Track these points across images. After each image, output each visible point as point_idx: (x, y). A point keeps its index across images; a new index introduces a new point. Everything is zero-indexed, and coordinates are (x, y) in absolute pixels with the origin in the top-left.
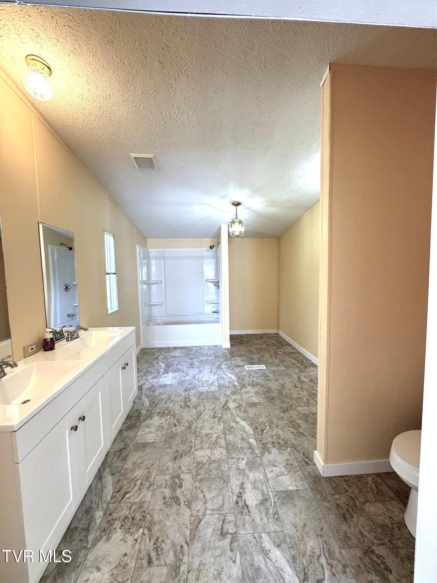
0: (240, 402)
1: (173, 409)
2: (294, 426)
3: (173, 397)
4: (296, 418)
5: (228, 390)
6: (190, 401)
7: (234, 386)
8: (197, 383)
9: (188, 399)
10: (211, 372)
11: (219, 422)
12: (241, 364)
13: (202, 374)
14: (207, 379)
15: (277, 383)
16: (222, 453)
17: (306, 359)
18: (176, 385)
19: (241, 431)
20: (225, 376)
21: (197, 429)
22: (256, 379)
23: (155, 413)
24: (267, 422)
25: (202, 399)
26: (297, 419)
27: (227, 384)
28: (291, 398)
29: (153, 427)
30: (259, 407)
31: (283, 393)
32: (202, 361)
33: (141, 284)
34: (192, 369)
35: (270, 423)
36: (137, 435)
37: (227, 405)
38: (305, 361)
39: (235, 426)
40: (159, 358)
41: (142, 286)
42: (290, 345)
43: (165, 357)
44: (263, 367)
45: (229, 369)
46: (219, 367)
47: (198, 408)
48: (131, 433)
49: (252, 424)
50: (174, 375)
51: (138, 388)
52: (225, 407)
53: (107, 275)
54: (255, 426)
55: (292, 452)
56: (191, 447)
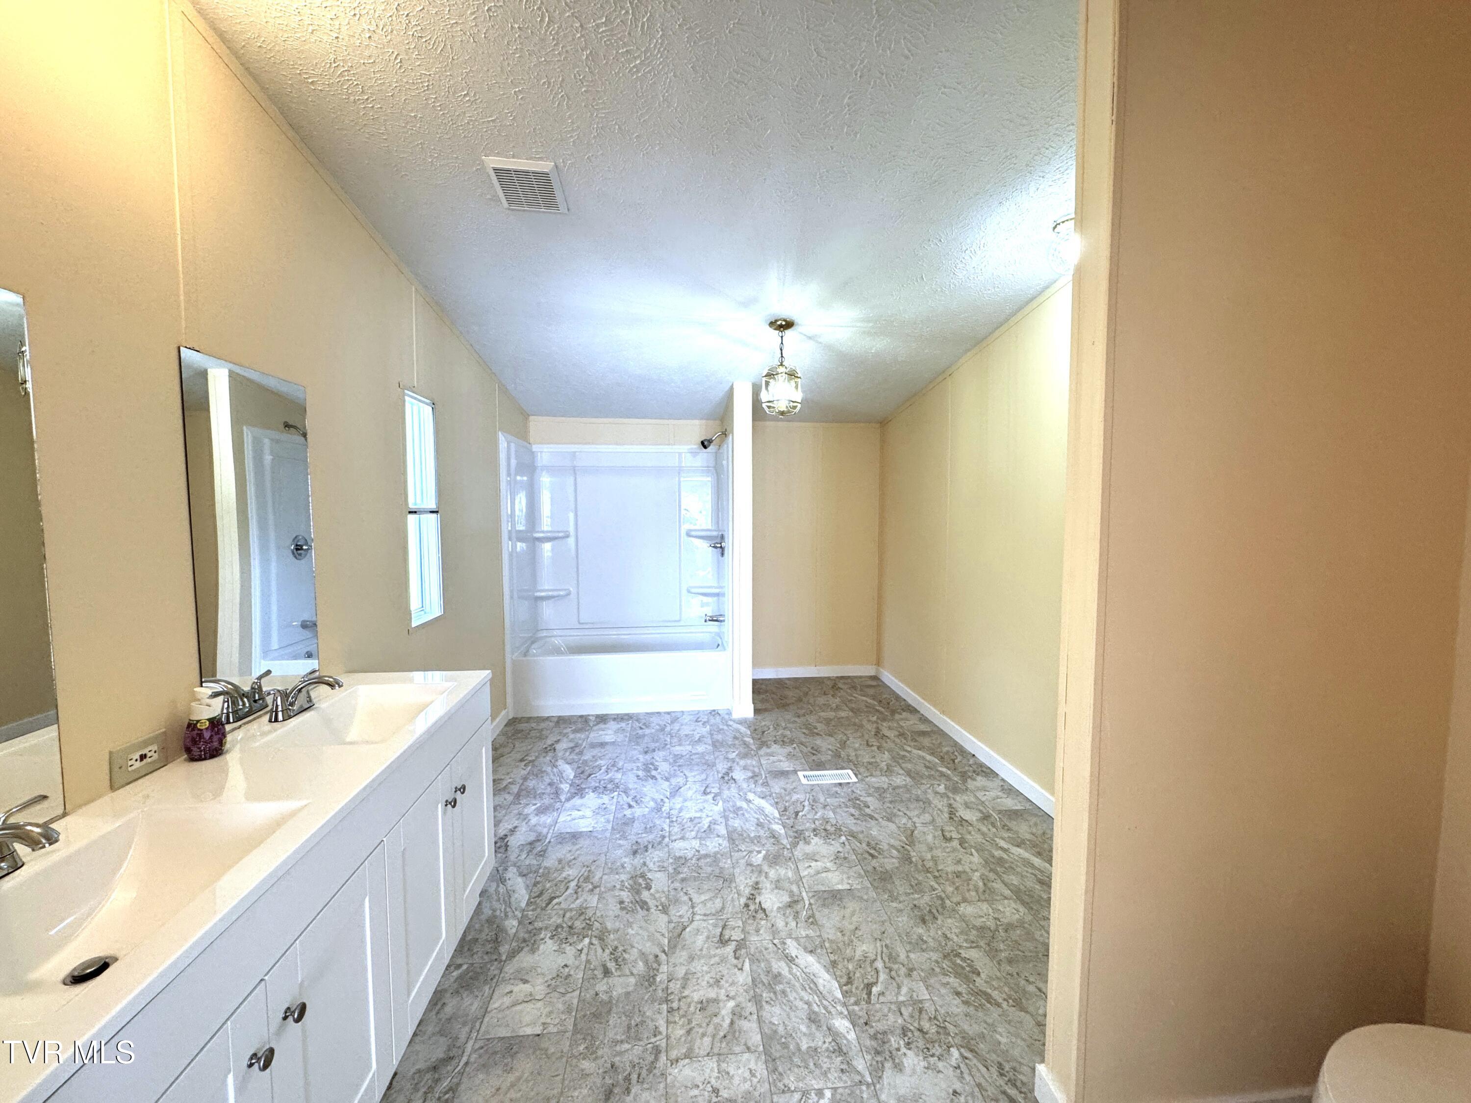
0: (794, 888)
1: (598, 914)
2: (959, 970)
3: (598, 875)
4: (960, 940)
5: (757, 849)
6: (648, 888)
7: (773, 836)
8: (667, 828)
9: (641, 880)
10: (705, 793)
11: (737, 958)
12: (786, 766)
13: (681, 799)
14: (693, 814)
15: (892, 826)
16: (752, 1073)
17: (963, 751)
18: (608, 835)
19: (804, 989)
20: (744, 805)
21: (671, 985)
22: (834, 813)
23: (546, 928)
24: (879, 958)
25: (683, 880)
26: (965, 944)
27: (752, 830)
28: (937, 874)
29: (540, 980)
30: (852, 905)
31: (914, 859)
32: (677, 757)
33: (510, 539)
34: (651, 781)
35: (887, 960)
36: (489, 1009)
37: (757, 901)
38: (959, 758)
39: (785, 971)
40: (558, 747)
41: (514, 547)
42: (913, 710)
43: (572, 745)
44: (848, 776)
45: (756, 782)
46: (727, 778)
47: (672, 911)
48: (471, 1004)
49: (834, 964)
50: (600, 801)
51: (496, 843)
52: (752, 907)
53: (411, 517)
54: (844, 971)
55: (966, 1064)
56: (657, 1051)
